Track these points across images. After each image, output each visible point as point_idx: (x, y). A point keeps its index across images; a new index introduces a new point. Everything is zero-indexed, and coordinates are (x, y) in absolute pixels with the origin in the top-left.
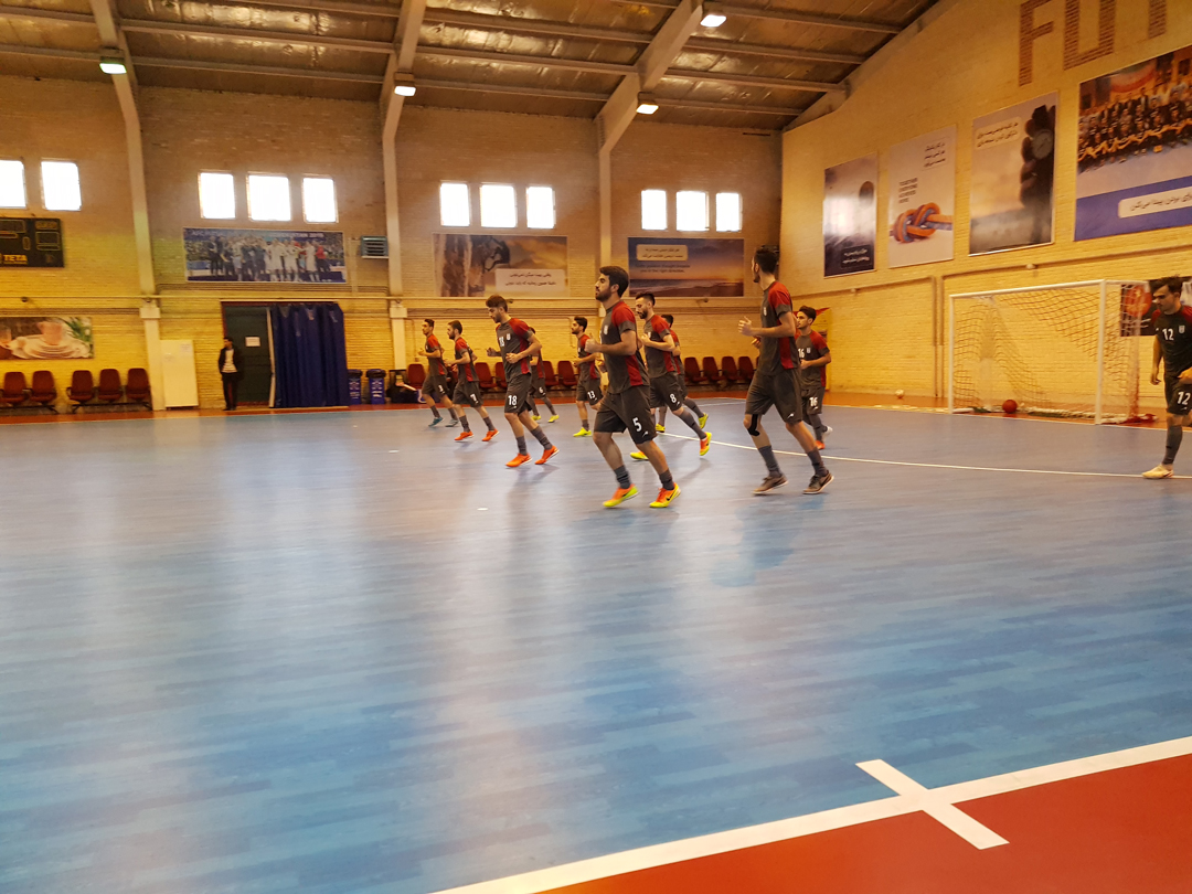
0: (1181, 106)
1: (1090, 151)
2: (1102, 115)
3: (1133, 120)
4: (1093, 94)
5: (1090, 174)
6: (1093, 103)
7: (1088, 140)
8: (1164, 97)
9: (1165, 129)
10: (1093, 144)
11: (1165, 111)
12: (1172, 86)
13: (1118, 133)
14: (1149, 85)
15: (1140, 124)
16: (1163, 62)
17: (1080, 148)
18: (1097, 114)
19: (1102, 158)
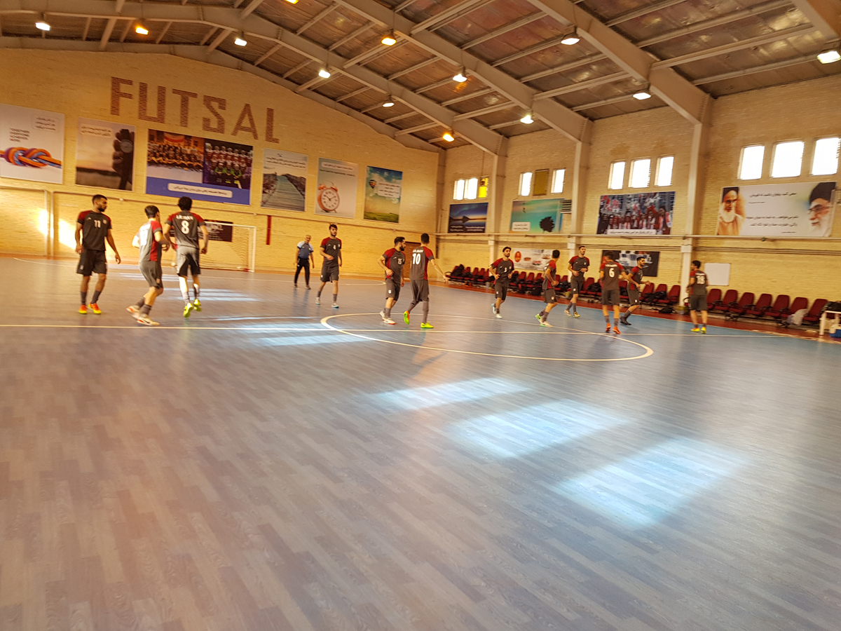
0: (195, 157)
1: (154, 158)
2: (160, 146)
3: (175, 154)
4: (155, 136)
5: (153, 168)
6: (155, 140)
7: (152, 153)
8: (189, 152)
9: (189, 162)
10: (155, 156)
11: (188, 155)
12: (192, 148)
13: (168, 156)
14: (182, 144)
15: (178, 157)
16: (188, 138)
17: (149, 155)
18: (158, 145)
19: (159, 164)
